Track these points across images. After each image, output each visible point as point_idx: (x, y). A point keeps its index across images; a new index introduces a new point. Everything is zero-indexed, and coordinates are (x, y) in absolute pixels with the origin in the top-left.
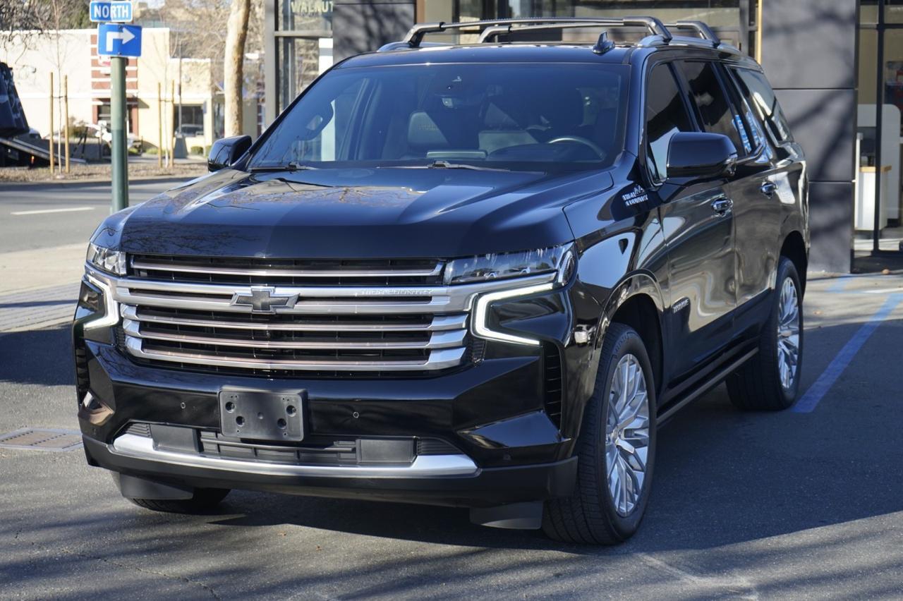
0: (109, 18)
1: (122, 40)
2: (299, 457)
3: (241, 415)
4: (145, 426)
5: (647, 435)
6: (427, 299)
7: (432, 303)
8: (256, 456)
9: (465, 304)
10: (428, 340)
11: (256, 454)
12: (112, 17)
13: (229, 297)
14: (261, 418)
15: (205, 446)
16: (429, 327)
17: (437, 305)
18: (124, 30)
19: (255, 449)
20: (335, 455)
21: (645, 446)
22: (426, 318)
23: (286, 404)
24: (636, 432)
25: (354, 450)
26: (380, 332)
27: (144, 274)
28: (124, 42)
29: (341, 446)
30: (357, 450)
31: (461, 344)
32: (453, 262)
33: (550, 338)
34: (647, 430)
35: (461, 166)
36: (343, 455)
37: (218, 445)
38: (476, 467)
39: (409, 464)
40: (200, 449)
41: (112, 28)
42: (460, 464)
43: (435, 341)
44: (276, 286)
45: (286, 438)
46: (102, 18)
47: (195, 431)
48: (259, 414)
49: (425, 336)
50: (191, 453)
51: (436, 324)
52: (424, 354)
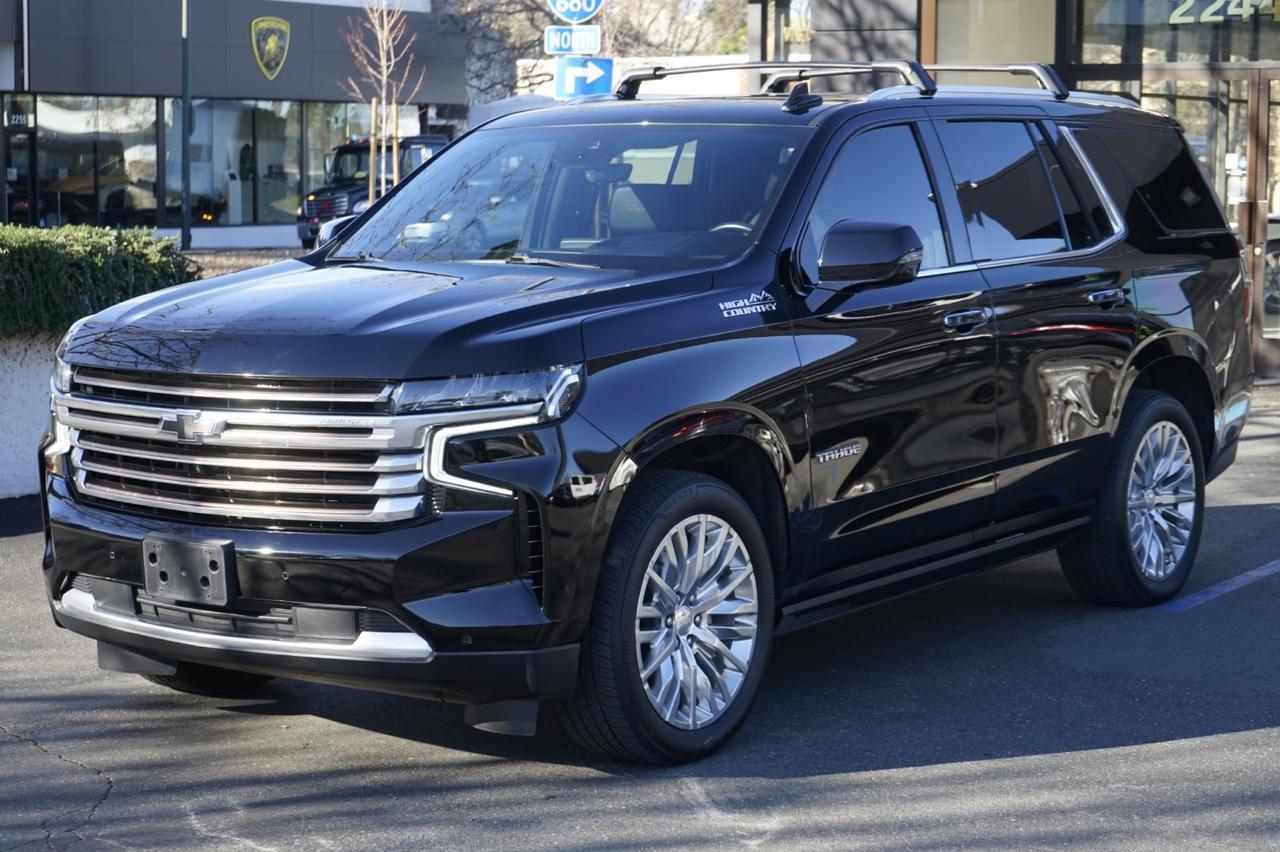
0: (570, 49)
1: (586, 78)
2: (234, 625)
3: (164, 570)
4: (85, 579)
5: (755, 626)
6: (368, 431)
7: (372, 437)
8: (190, 623)
9: (417, 438)
10: (372, 483)
11: (192, 620)
12: (573, 47)
13: (155, 421)
14: (183, 574)
15: (144, 607)
16: (372, 468)
17: (380, 439)
18: (590, 64)
19: (190, 614)
20: (271, 626)
21: (749, 638)
22: (370, 455)
23: (208, 558)
24: (737, 619)
25: (290, 621)
26: (322, 472)
27: (90, 390)
28: (589, 81)
29: (279, 615)
30: (294, 622)
31: (416, 491)
32: (403, 384)
33: (526, 487)
34: (755, 617)
35: (541, 261)
36: (281, 626)
37: (156, 607)
38: (431, 650)
39: (351, 642)
40: (138, 611)
41: (574, 63)
42: (410, 645)
43: (382, 485)
44: (202, 410)
45: (209, 600)
46: (561, 49)
47: (130, 588)
48: (182, 569)
49: (371, 478)
50: (127, 616)
51: (382, 464)
52: (369, 502)
